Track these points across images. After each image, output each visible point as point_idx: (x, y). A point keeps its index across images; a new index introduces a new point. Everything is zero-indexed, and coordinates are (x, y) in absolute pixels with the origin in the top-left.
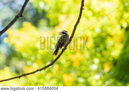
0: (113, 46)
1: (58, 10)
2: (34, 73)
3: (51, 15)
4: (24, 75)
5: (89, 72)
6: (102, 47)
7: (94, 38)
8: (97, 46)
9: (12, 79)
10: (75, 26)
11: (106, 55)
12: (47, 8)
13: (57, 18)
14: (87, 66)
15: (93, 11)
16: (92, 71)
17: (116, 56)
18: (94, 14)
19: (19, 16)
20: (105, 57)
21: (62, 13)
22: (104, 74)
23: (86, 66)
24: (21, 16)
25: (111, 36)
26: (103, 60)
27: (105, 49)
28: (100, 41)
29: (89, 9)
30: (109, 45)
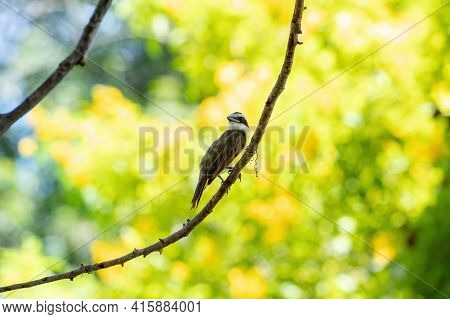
0: (406, 174)
1: (216, 46)
2: (121, 261)
3: (192, 64)
4: (88, 270)
5: (320, 263)
6: (366, 178)
7: (341, 147)
8: (348, 173)
9: (45, 280)
10: (270, 103)
11: (379, 205)
12: (177, 39)
13: (210, 75)
14: (314, 243)
15: (337, 51)
16: (332, 258)
17: (414, 210)
18: (341, 64)
19: (72, 61)
20: (377, 213)
21: (231, 58)
22: (372, 274)
23: (309, 242)
24: (80, 62)
25: (399, 141)
26: (372, 221)
27: (378, 183)
28: (360, 158)
29: (326, 44)
30: (390, 172)
